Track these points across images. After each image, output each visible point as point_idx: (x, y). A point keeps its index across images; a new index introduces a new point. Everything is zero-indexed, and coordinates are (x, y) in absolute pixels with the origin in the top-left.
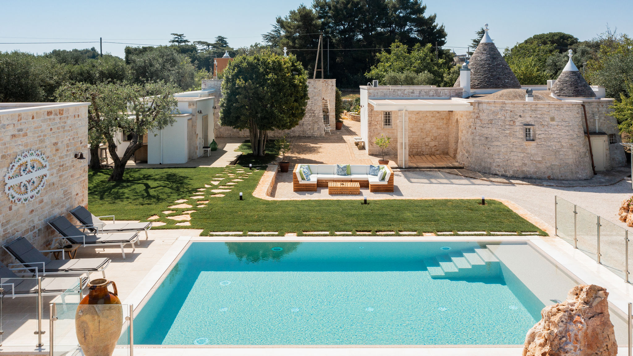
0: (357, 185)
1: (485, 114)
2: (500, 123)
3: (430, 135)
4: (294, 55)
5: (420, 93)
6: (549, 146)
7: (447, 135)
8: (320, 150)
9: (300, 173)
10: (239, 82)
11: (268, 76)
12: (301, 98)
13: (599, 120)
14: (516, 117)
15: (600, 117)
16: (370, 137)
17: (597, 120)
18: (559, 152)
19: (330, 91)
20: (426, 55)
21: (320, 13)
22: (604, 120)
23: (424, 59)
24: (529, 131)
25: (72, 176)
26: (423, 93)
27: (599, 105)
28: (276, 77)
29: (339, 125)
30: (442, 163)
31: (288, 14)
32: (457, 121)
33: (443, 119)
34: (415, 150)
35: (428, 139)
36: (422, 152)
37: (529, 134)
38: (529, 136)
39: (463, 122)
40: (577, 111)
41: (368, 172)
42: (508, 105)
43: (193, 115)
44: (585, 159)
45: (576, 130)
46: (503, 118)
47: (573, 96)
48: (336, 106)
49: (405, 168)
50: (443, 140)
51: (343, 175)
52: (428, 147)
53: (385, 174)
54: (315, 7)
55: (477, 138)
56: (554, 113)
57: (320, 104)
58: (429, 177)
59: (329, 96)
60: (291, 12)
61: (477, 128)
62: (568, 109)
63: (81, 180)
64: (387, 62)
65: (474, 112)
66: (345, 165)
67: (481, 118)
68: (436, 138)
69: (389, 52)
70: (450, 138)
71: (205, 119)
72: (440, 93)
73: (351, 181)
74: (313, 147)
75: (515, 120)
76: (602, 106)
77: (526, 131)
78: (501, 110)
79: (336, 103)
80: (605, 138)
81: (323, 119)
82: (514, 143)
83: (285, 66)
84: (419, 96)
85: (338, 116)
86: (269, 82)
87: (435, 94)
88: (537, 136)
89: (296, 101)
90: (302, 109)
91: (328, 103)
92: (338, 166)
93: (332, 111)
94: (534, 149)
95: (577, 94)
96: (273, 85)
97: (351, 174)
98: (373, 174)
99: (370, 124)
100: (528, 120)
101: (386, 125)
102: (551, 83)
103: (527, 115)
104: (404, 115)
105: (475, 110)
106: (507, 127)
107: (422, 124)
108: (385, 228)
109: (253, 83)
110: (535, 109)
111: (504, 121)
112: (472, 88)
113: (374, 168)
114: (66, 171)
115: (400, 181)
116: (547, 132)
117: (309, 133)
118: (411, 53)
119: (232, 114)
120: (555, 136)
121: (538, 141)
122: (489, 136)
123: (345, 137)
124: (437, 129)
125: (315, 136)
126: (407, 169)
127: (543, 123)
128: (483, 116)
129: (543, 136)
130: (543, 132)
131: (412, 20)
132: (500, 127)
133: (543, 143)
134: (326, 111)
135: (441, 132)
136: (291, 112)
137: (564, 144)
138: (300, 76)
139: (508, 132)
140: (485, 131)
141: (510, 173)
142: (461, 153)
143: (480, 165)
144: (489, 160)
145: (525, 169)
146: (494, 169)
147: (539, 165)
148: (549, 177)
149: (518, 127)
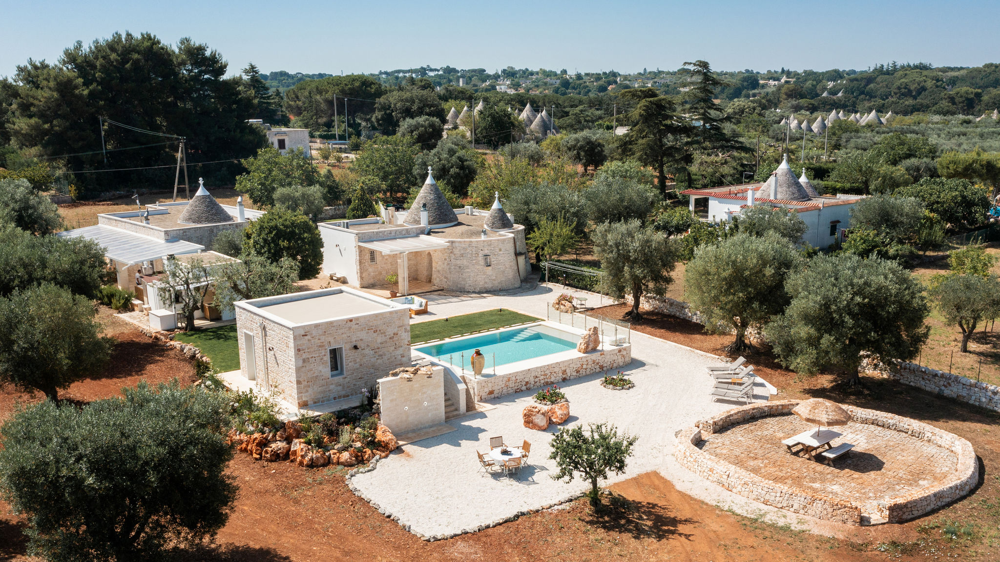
2: (468, 256)
7: (415, 264)
14: (479, 251)
16: (361, 273)
17: (519, 246)
18: (504, 271)
24: (487, 260)
37: (487, 262)
38: (487, 264)
40: (512, 242)
42: (474, 243)
44: (516, 273)
45: (512, 255)
53: (421, 302)
55: (452, 267)
61: (452, 260)
62: (508, 242)
75: (479, 253)
76: (519, 233)
77: (485, 260)
82: (479, 269)
88: (492, 263)
94: (490, 271)
99: (360, 262)
100: (486, 252)
101: (372, 262)
103: (485, 249)
104: (406, 256)
105: (449, 247)
106: (474, 258)
110: (490, 244)
111: (472, 254)
116: (497, 259)
120: (502, 261)
121: (493, 266)
122: (461, 265)
124: (409, 260)
127: (495, 253)
128: (456, 252)
129: (496, 262)
130: (495, 260)
132: (469, 259)
133: (496, 267)
135: (412, 262)
137: (507, 266)
139: (474, 261)
140: (458, 262)
141: (478, 290)
142: (438, 279)
143: (457, 286)
144: (463, 282)
145: (486, 286)
146: (467, 288)
147: (494, 282)
148: (500, 289)
149: (481, 258)
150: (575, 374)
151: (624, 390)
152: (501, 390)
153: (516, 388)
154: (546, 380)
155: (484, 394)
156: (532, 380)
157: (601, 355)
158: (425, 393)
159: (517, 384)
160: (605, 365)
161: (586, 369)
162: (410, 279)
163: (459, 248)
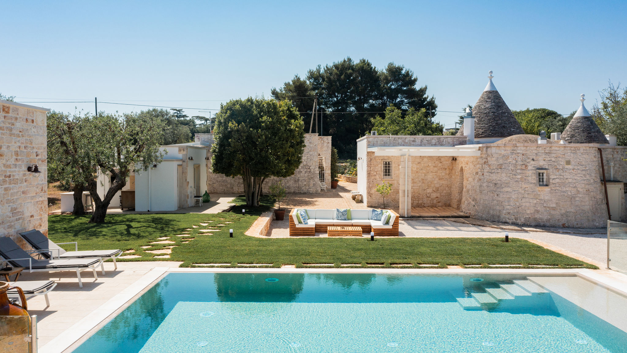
0: (360, 229)
1: (494, 159)
2: (510, 168)
3: (432, 186)
4: (290, 101)
5: (422, 141)
6: (564, 192)
7: (449, 186)
8: (317, 203)
9: (297, 217)
10: (232, 125)
11: (262, 119)
12: (298, 145)
13: (614, 167)
14: (528, 161)
15: (615, 164)
16: (369, 188)
17: (612, 167)
18: (574, 198)
19: (325, 149)
20: (420, 120)
21: (314, 84)
22: (619, 168)
23: (419, 123)
24: (543, 176)
25: (23, 193)
26: (425, 141)
27: (613, 152)
28: (271, 120)
29: (334, 184)
30: (446, 213)
31: (283, 86)
32: (462, 169)
33: (446, 169)
34: (416, 202)
35: (429, 191)
36: (423, 204)
37: (543, 179)
38: (542, 181)
39: (469, 170)
40: (594, 155)
41: (370, 217)
42: (520, 148)
43: (184, 161)
44: (602, 206)
45: (593, 175)
46: (514, 162)
47: (586, 142)
48: (331, 164)
49: (408, 218)
50: (445, 192)
51: (343, 220)
52: (430, 199)
54: (309, 78)
55: (485, 185)
57: (316, 159)
58: (435, 225)
59: (325, 153)
60: (286, 84)
61: (485, 174)
62: (585, 151)
63: (38, 200)
64: (381, 126)
65: (482, 157)
66: (345, 209)
67: (490, 163)
68: (437, 189)
69: (383, 116)
70: (452, 189)
71: (197, 169)
72: (443, 141)
73: (352, 226)
74: (308, 201)
75: (528, 164)
76: (617, 152)
77: (539, 175)
78: (512, 153)
79: (332, 162)
80: (621, 186)
81: (318, 174)
82: (526, 189)
83: (281, 109)
84: (420, 144)
85: (333, 175)
86: (263, 124)
87: (438, 143)
88: (551, 181)
89: (292, 146)
90: (298, 156)
91: (324, 161)
92: (338, 210)
93: (328, 168)
94: (547, 194)
96: (267, 128)
97: (351, 219)
98: (375, 219)
99: (369, 174)
100: (542, 163)
101: (386, 175)
102: (556, 135)
103: (540, 158)
104: (406, 160)
105: (483, 155)
106: (519, 171)
107: (423, 175)
108: (401, 261)
109: (247, 126)
110: (549, 151)
111: (515, 165)
112: (475, 137)
113: (376, 213)
114: (15, 184)
115: (404, 228)
116: (562, 177)
117: (304, 189)
118: (405, 117)
119: (224, 160)
120: (570, 180)
121: (551, 186)
122: (499, 182)
123: (341, 194)
124: (439, 179)
125: (311, 192)
126: (409, 218)
127: (558, 167)
128: (492, 161)
129: (557, 180)
130: (558, 177)
131: (403, 92)
132: (511, 172)
133: (558, 188)
134: (321, 168)
135: (444, 182)
136: (286, 158)
137: (580, 190)
138: (297, 121)
139: (519, 177)
140: (494, 177)
141: (521, 221)
142: (466, 202)
143: (488, 213)
144: (498, 207)
145: (537, 216)
146: (504, 216)
147: (553, 212)
148: (564, 225)
149: (531, 172)
162: (440, 204)
163: (495, 156)
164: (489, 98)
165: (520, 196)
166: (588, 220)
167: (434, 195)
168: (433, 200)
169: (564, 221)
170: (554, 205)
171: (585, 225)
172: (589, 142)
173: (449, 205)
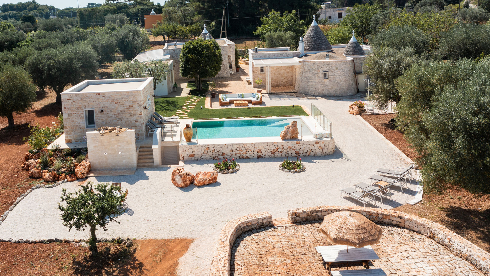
0: (247, 102)
2: (313, 71)
3: (284, 76)
5: (278, 55)
6: (335, 81)
7: (291, 76)
8: (230, 85)
9: (222, 98)
10: (190, 56)
11: (203, 52)
12: (219, 61)
14: (320, 68)
16: (254, 78)
17: (362, 67)
18: (339, 83)
19: (232, 50)
20: (292, 19)
24: (326, 74)
26: (280, 55)
27: (364, 59)
29: (237, 69)
30: (288, 90)
32: (296, 69)
33: (290, 68)
34: (276, 84)
35: (282, 78)
36: (279, 85)
37: (326, 76)
38: (326, 77)
39: (298, 70)
40: (349, 64)
41: (251, 97)
42: (317, 62)
43: (168, 72)
46: (314, 68)
49: (269, 94)
50: (290, 79)
51: (240, 98)
53: (258, 97)
55: (303, 78)
56: (337, 66)
58: (280, 97)
59: (232, 53)
61: (303, 73)
62: (344, 63)
65: (302, 66)
66: (241, 94)
68: (286, 78)
70: (293, 78)
72: (288, 55)
73: (244, 100)
74: (226, 84)
75: (320, 70)
77: (324, 75)
78: (313, 65)
80: (365, 76)
82: (319, 80)
84: (278, 57)
86: (204, 55)
87: (286, 56)
88: (329, 77)
89: (217, 63)
91: (231, 57)
92: (238, 94)
93: (233, 61)
94: (327, 82)
95: (355, 53)
96: (206, 57)
97: (244, 98)
98: (254, 97)
99: (253, 72)
100: (326, 69)
101: (262, 72)
103: (325, 67)
104: (269, 68)
106: (316, 73)
109: (197, 56)
110: (329, 64)
111: (315, 70)
112: (305, 51)
113: (254, 94)
115: (266, 99)
116: (334, 75)
117: (221, 76)
118: (283, 17)
120: (337, 76)
121: (329, 79)
122: (308, 77)
123: (241, 77)
126: (271, 94)
127: (332, 71)
128: (306, 68)
130: (332, 75)
132: (313, 73)
133: (332, 80)
134: (230, 62)
135: (289, 74)
136: (215, 69)
137: (342, 80)
139: (316, 75)
140: (306, 75)
143: (304, 90)
144: (307, 88)
145: (323, 92)
146: (310, 92)
147: (330, 90)
148: (334, 95)
149: (321, 73)
150: (270, 154)
151: (290, 173)
152: (200, 155)
153: (214, 156)
154: (242, 155)
155: (186, 156)
156: (229, 153)
157: (297, 143)
158: (119, 146)
159: (214, 153)
160: (302, 152)
161: (282, 152)
162: (288, 84)
163: (307, 66)
164: (313, 30)
165: (316, 83)
166: (345, 93)
167: (285, 80)
168: (284, 83)
169: (334, 93)
170: (330, 87)
171: (343, 95)
172: (354, 55)
173: (292, 85)
